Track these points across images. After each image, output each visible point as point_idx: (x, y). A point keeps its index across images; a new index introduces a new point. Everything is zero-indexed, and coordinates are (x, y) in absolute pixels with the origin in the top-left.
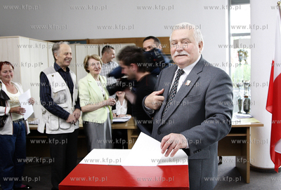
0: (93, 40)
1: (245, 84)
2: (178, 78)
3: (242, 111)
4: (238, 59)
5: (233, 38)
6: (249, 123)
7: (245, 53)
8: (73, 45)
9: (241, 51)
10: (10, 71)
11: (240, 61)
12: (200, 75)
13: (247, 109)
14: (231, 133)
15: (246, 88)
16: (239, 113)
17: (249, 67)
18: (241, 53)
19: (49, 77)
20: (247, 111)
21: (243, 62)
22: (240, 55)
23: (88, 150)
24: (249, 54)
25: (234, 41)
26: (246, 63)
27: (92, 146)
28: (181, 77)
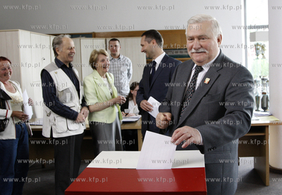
0: (99, 33)
1: (263, 79)
2: (196, 75)
3: (260, 109)
4: (255, 53)
5: (249, 31)
6: (268, 122)
7: (263, 47)
8: (77, 39)
9: (258, 44)
10: (9, 68)
11: (257, 55)
12: (220, 72)
13: (265, 106)
14: (250, 132)
15: (263, 84)
16: (257, 110)
17: (267, 61)
18: (259, 47)
19: (52, 74)
20: (265, 109)
21: (260, 56)
22: (257, 49)
23: (95, 153)
24: (267, 48)
25: (251, 33)
26: (264, 57)
27: (100, 148)
28: (200, 74)
